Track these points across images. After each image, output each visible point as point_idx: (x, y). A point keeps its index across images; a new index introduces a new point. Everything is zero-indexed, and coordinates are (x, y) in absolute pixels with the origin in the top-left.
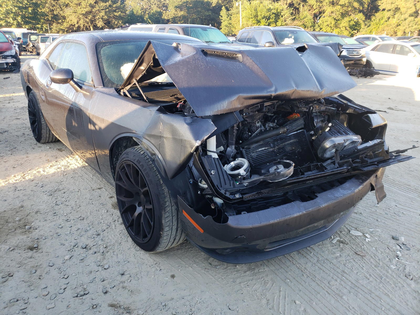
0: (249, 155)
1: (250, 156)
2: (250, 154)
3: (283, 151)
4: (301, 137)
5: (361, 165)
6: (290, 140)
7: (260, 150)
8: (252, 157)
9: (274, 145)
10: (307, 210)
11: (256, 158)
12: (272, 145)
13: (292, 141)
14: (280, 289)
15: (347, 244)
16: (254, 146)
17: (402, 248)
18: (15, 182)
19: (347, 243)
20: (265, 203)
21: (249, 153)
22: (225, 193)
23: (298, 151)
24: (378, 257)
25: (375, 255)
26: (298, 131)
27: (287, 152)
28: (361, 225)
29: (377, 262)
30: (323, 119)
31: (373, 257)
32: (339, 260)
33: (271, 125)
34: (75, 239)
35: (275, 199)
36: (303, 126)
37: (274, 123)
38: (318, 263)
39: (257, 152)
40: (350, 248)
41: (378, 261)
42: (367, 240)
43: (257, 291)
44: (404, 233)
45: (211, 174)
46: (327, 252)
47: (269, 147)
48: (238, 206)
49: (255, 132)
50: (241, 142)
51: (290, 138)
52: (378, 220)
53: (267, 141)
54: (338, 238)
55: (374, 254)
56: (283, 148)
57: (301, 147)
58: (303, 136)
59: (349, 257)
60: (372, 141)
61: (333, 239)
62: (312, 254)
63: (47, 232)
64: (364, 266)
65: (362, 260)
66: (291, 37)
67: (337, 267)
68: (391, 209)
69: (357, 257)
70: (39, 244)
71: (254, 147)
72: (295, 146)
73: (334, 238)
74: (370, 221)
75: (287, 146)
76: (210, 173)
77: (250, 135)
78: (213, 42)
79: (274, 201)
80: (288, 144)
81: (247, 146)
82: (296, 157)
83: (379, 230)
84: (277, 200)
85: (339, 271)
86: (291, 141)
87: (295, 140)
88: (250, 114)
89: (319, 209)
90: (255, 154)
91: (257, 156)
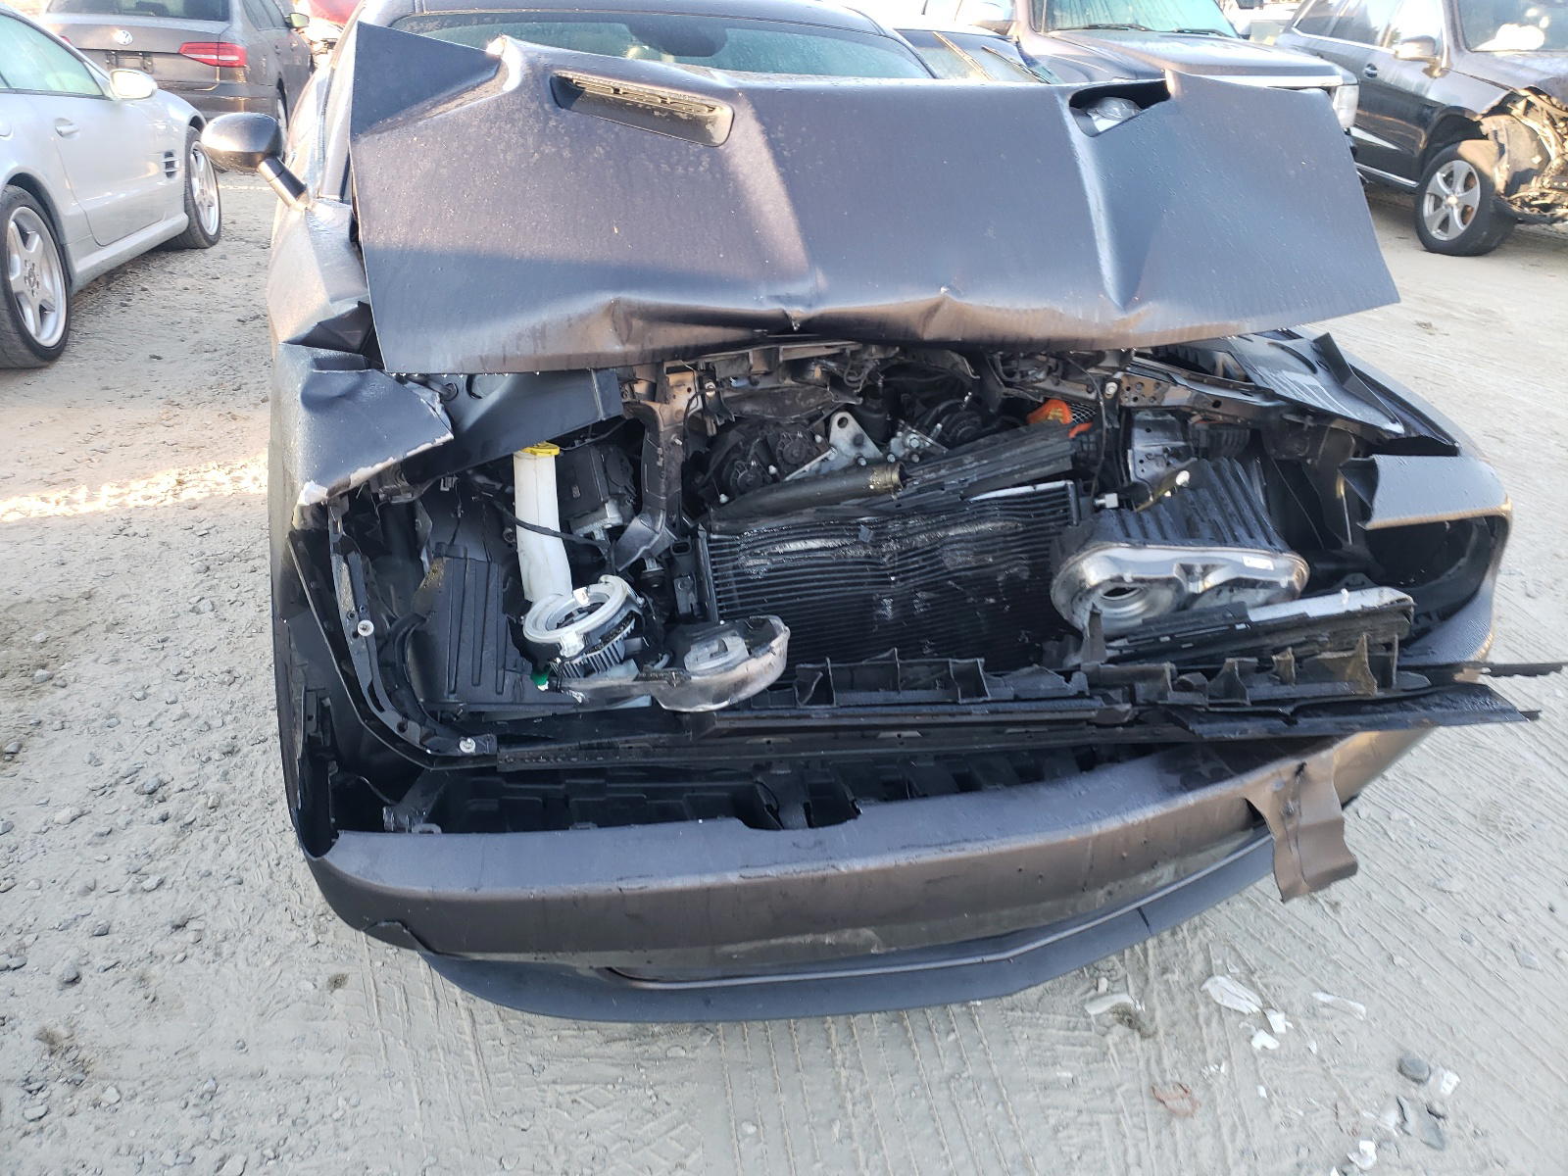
0: (728, 561)
1: (734, 568)
2: (733, 560)
3: (924, 567)
4: (1043, 515)
5: (1211, 705)
6: (981, 519)
7: (793, 546)
8: (744, 574)
9: (876, 535)
10: (747, 873)
11: (765, 579)
12: (866, 534)
13: (987, 526)
14: (686, 1157)
15: (1143, 1037)
16: (764, 525)
17: (1411, 1126)
18: (141, 502)
19: (1151, 1029)
20: (645, 791)
21: (731, 553)
22: (402, 728)
23: (1011, 578)
24: (1248, 1136)
25: (1244, 1124)
26: (1042, 487)
27: (949, 573)
28: (1291, 964)
29: (1224, 1160)
30: (1182, 444)
31: (1225, 1131)
32: (1048, 1100)
33: (914, 439)
34: (148, 750)
35: (698, 784)
36: (1068, 466)
37: (928, 435)
38: (943, 1085)
39: (778, 554)
40: (1148, 1061)
41: (1231, 1156)
42: (1261, 1040)
43: (593, 1136)
44: (1481, 1058)
45: (356, 635)
46: (1021, 1050)
47: (846, 541)
48: (505, 784)
49: (797, 467)
50: (723, 498)
51: (982, 512)
52: (1391, 959)
53: (838, 511)
54: (1125, 999)
55: (1242, 1118)
56: (931, 553)
57: (1030, 558)
58: (1054, 513)
59: (1108, 1098)
60: (1357, 594)
61: (1102, 996)
62: (952, 1037)
63: (87, 705)
64: (1146, 1163)
65: (1158, 1132)
66: (1535, 22)
67: (1015, 1132)
68: (1509, 917)
69: (1147, 1108)
70: (28, 743)
71: (759, 534)
72: (998, 554)
73: (1109, 992)
74: (1354, 953)
75: (955, 546)
76: (352, 630)
77: (774, 476)
78: (1147, 30)
79: (693, 790)
80: (961, 539)
81: (724, 525)
82: (992, 601)
83: (1362, 1008)
84: (710, 788)
85: (1010, 1150)
86: (982, 527)
87: (1009, 524)
88: (760, 386)
89: (824, 879)
90: (762, 561)
91: (770, 571)
